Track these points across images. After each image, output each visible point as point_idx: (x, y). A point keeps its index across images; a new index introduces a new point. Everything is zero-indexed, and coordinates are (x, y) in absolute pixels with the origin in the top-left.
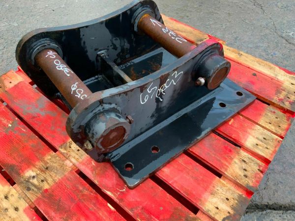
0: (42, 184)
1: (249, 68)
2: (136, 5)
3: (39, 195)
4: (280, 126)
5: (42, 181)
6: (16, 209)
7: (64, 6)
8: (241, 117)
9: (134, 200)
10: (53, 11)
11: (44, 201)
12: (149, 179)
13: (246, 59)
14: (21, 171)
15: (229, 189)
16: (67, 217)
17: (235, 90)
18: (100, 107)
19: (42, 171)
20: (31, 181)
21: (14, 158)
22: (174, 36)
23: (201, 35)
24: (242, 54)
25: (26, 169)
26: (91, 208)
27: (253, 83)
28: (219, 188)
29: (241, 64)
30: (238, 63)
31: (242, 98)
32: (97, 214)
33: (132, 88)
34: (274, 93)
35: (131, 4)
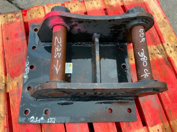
0: (156, 49)
3: (158, 45)
4: (38, 10)
5: (155, 50)
6: (168, 45)
11: (157, 42)
14: (163, 60)
15: (87, 5)
19: (154, 54)
20: (160, 53)
21: (165, 68)
25: (161, 59)
27: (16, 35)
28: (91, 7)
34: (14, 23)
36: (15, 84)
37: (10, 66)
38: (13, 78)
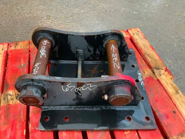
0: (10, 100)
1: (175, 105)
2: (108, 33)
3: (5, 105)
5: (12, 99)
7: (113, 10)
8: (137, 134)
9: (36, 137)
10: (106, 11)
11: (5, 109)
12: (52, 132)
13: (179, 98)
14: (9, 89)
16: (6, 123)
17: (147, 114)
18: (31, 82)
20: (8, 96)
21: (11, 82)
22: (115, 61)
23: (161, 65)
24: (178, 93)
25: (11, 89)
26: (17, 126)
27: (167, 117)
29: (171, 99)
30: (170, 97)
31: (146, 123)
32: (17, 131)
33: (55, 81)
34: (178, 133)
35: (106, 31)
36: (146, 73)
37: (158, 85)
38: (150, 76)
